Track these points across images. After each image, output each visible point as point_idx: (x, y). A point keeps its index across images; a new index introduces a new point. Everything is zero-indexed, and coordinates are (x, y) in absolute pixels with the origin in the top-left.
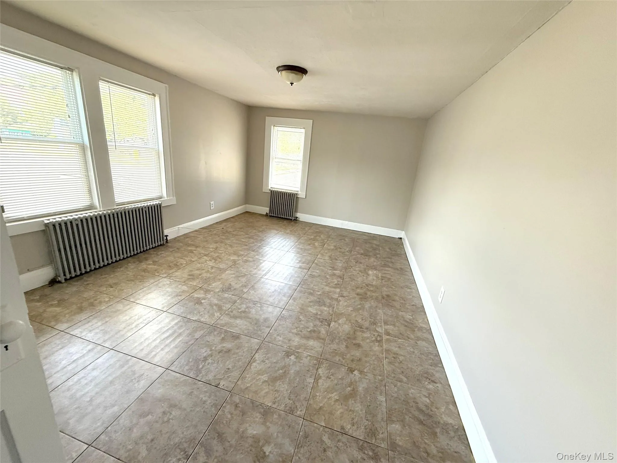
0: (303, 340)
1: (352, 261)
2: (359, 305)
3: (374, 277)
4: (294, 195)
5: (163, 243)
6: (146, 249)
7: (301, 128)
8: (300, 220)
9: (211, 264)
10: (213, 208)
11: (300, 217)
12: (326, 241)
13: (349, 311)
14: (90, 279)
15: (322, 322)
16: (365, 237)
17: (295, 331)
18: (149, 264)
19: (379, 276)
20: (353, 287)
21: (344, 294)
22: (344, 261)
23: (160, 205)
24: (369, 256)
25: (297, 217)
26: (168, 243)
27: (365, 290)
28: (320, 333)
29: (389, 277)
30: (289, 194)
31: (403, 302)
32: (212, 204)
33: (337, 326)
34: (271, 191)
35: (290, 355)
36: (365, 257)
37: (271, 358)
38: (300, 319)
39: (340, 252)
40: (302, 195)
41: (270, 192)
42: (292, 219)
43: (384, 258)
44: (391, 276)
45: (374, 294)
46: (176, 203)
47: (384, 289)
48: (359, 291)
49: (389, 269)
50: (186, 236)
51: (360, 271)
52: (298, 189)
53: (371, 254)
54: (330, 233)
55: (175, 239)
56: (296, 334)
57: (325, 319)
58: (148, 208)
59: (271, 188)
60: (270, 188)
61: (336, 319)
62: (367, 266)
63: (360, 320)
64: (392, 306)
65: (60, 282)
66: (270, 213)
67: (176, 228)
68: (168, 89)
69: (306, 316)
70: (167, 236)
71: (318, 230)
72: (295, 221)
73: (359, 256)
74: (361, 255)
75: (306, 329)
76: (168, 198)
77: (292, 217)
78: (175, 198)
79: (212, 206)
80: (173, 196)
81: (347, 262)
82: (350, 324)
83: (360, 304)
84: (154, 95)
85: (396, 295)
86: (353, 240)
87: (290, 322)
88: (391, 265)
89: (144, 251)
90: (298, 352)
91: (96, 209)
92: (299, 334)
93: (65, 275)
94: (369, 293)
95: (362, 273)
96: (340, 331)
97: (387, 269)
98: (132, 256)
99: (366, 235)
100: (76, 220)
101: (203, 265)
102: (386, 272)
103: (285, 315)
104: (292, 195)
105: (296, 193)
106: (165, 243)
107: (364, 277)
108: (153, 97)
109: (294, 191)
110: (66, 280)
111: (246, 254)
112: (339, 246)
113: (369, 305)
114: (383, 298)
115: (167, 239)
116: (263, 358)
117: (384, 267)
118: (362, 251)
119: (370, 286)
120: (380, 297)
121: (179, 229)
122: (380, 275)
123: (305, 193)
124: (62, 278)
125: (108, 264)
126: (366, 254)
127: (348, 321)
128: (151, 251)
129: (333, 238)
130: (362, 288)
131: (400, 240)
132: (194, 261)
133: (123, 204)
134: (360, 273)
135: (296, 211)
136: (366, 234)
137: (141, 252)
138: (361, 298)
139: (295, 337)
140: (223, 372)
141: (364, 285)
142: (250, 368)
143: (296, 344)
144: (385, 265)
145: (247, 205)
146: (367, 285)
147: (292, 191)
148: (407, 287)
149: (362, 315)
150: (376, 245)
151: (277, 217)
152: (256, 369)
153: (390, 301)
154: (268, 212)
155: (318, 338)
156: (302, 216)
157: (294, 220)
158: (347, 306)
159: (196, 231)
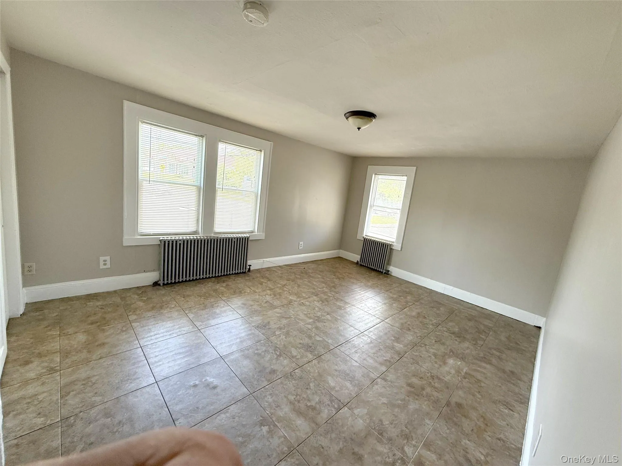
0: (292, 414)
1: (432, 338)
2: (401, 401)
3: (452, 370)
4: (388, 245)
5: (245, 271)
6: (229, 274)
7: (403, 176)
8: (392, 274)
9: (268, 298)
10: (302, 248)
11: (392, 271)
12: (411, 304)
13: (380, 403)
14: (177, 288)
15: (332, 401)
16: (474, 313)
17: (292, 398)
18: (222, 286)
19: (462, 370)
20: (409, 372)
21: (388, 376)
22: (418, 335)
23: (248, 238)
24: (464, 339)
25: (389, 271)
26: (250, 272)
27: (425, 382)
28: (319, 414)
29: (479, 377)
30: (383, 244)
31: (483, 426)
32: (301, 244)
33: (348, 415)
34: (365, 239)
35: (266, 424)
36: (457, 338)
37: (243, 418)
38: (308, 387)
39: (421, 322)
40: (397, 246)
41: (363, 239)
42: (382, 272)
43: (490, 349)
44: (486, 378)
45: (435, 394)
46: (264, 238)
47: (460, 393)
48: (414, 380)
49: (488, 366)
50: (268, 269)
51: (435, 355)
52: (394, 240)
53: (468, 337)
54: (422, 296)
55: (257, 270)
56: (291, 402)
57: (339, 399)
58: (237, 239)
59: (366, 236)
60: (364, 235)
61: (353, 406)
62: (451, 351)
63: (387, 423)
64: (456, 424)
65: (159, 285)
66: (360, 262)
67: (261, 261)
68: (272, 146)
69: (319, 385)
70: (250, 266)
71: (408, 290)
72: (385, 275)
73: (446, 334)
74: (451, 333)
75: (306, 402)
76: (258, 234)
77: (383, 270)
78: (264, 233)
79: (301, 246)
80: (263, 232)
81: (422, 338)
82: (368, 421)
83: (403, 400)
84: (261, 151)
85: (475, 409)
86: (451, 312)
87: (295, 385)
88: (494, 361)
89: (227, 275)
90: (275, 426)
91: (199, 234)
92: (294, 404)
93: (164, 280)
94: (428, 390)
95: (436, 358)
96: (347, 425)
97: (484, 364)
98: (217, 277)
99: (476, 310)
100: (180, 240)
101: (261, 298)
102: (479, 369)
103: (296, 375)
104: (386, 245)
105: (391, 243)
106: (246, 272)
107: (436, 365)
108: (260, 152)
109: (389, 241)
110: (164, 284)
111: (307, 297)
112: (424, 314)
113: (417, 407)
114: (448, 404)
115: (250, 268)
116: (236, 413)
117: (481, 361)
118: (456, 330)
119: (436, 380)
120: (444, 402)
121: (264, 262)
122: (465, 371)
123: (400, 245)
124: (161, 283)
125: (196, 279)
126: (460, 336)
127: (369, 416)
128: (233, 277)
129: (421, 303)
130: (421, 378)
131: (535, 329)
132: (256, 292)
133: (220, 233)
134: (433, 357)
135: (389, 264)
136: (478, 309)
137: (224, 275)
138: (410, 392)
139: (287, 405)
140: (191, 408)
141: (429, 375)
142: (216, 418)
143: (281, 414)
144: (484, 359)
145: (341, 250)
146: (432, 377)
147: (387, 241)
148: (507, 405)
149: (396, 416)
150: (485, 326)
151: (367, 267)
152: (220, 422)
153: (459, 415)
154: (359, 260)
155: (313, 420)
156: (394, 271)
157: (385, 273)
158: (381, 395)
159: (280, 266)
